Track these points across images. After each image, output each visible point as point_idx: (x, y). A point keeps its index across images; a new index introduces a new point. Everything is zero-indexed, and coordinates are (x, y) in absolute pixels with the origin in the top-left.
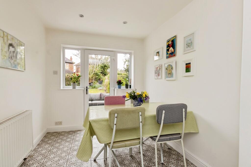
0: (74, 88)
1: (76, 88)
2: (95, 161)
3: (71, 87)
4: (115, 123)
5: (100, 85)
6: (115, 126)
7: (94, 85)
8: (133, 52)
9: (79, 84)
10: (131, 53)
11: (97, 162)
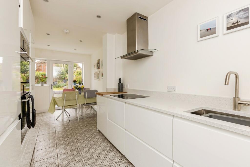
0: (42, 85)
1: (44, 85)
2: (57, 120)
3: (40, 85)
4: (65, 97)
5: (65, 83)
6: (65, 98)
7: (58, 84)
8: (83, 62)
9: (46, 83)
10: (83, 63)
11: (58, 121)
